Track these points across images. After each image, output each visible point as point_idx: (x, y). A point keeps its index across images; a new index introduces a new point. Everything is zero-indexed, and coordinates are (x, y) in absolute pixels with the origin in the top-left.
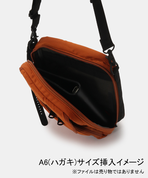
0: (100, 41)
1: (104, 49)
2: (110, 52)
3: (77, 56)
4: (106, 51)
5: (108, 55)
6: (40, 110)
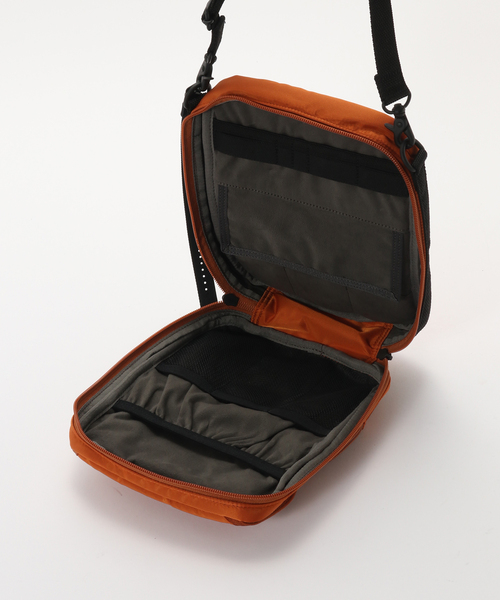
0: (376, 78)
1: (385, 101)
2: (400, 111)
3: (316, 118)
4: (390, 107)
5: (393, 116)
6: (205, 279)
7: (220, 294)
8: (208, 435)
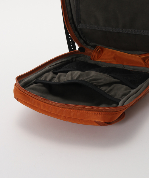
7: (77, 47)
8: (80, 79)
